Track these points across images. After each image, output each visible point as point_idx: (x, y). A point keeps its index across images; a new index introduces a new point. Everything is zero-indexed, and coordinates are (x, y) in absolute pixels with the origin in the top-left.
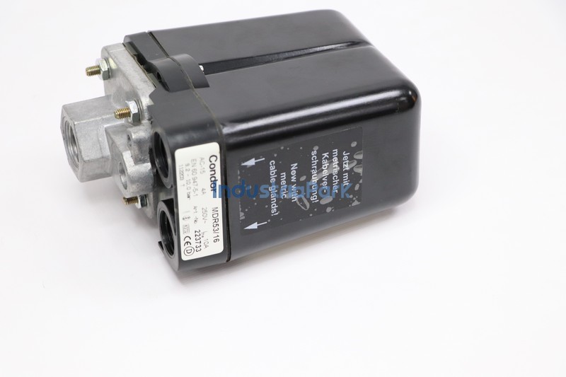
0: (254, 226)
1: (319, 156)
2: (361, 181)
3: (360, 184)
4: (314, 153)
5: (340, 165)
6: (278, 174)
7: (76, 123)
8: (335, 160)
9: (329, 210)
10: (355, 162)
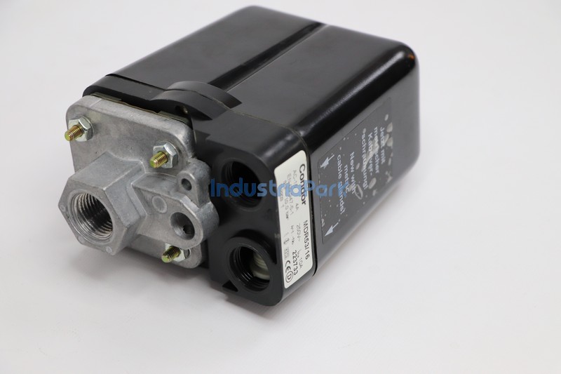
0: (331, 231)
1: (367, 138)
2: (392, 155)
3: (392, 158)
4: (364, 136)
5: (379, 143)
6: (343, 168)
7: (104, 189)
8: (376, 139)
9: (374, 193)
10: (388, 136)
